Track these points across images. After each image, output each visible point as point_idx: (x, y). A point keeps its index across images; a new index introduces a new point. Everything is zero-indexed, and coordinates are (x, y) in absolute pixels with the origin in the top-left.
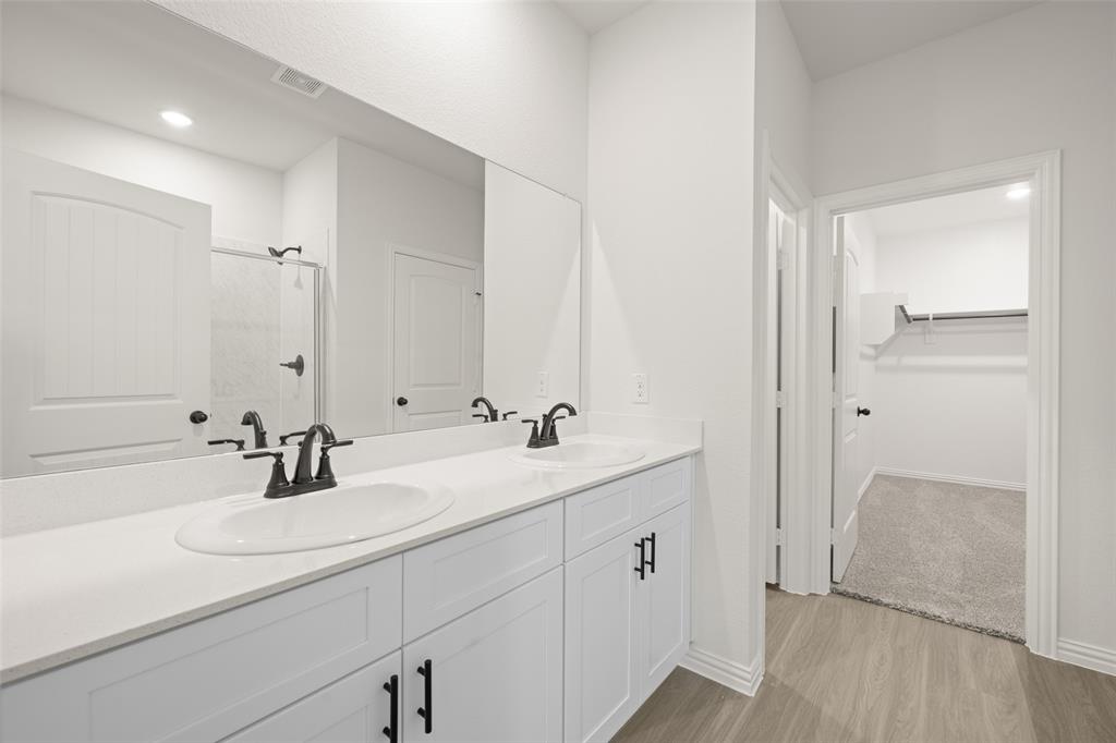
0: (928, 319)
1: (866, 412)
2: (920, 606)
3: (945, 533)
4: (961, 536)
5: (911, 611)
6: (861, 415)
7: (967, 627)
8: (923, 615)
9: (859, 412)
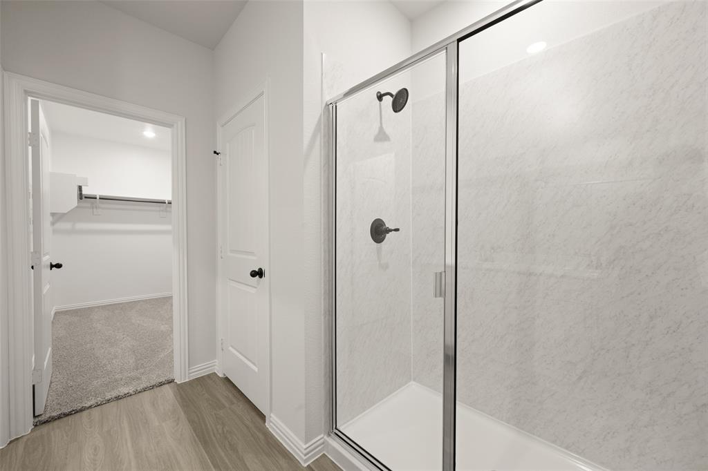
0: (96, 198)
1: (59, 266)
2: (114, 394)
3: (117, 337)
4: (128, 335)
5: (108, 401)
6: (54, 268)
7: (145, 390)
8: (118, 398)
9: (52, 266)
